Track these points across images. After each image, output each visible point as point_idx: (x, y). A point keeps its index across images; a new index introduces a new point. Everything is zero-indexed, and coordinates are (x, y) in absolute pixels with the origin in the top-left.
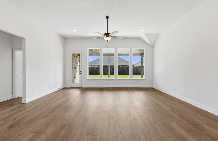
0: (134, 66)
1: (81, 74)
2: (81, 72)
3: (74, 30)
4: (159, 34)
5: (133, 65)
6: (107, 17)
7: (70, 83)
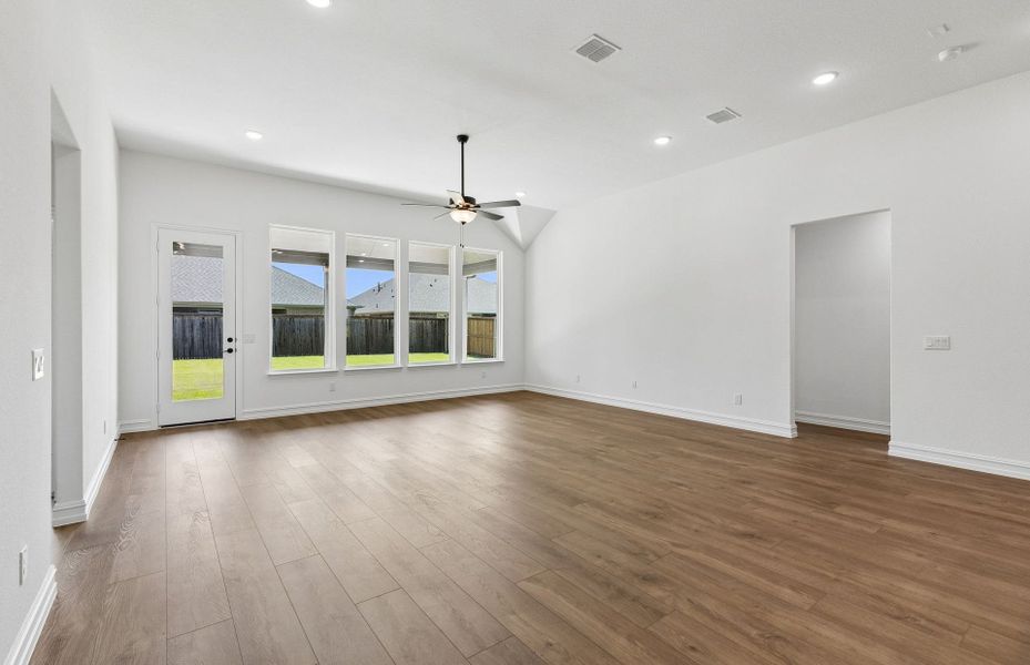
0: (357, 312)
1: (230, 351)
2: (230, 340)
3: (254, 136)
4: (552, 213)
5: (352, 309)
6: (463, 139)
7: (158, 406)
